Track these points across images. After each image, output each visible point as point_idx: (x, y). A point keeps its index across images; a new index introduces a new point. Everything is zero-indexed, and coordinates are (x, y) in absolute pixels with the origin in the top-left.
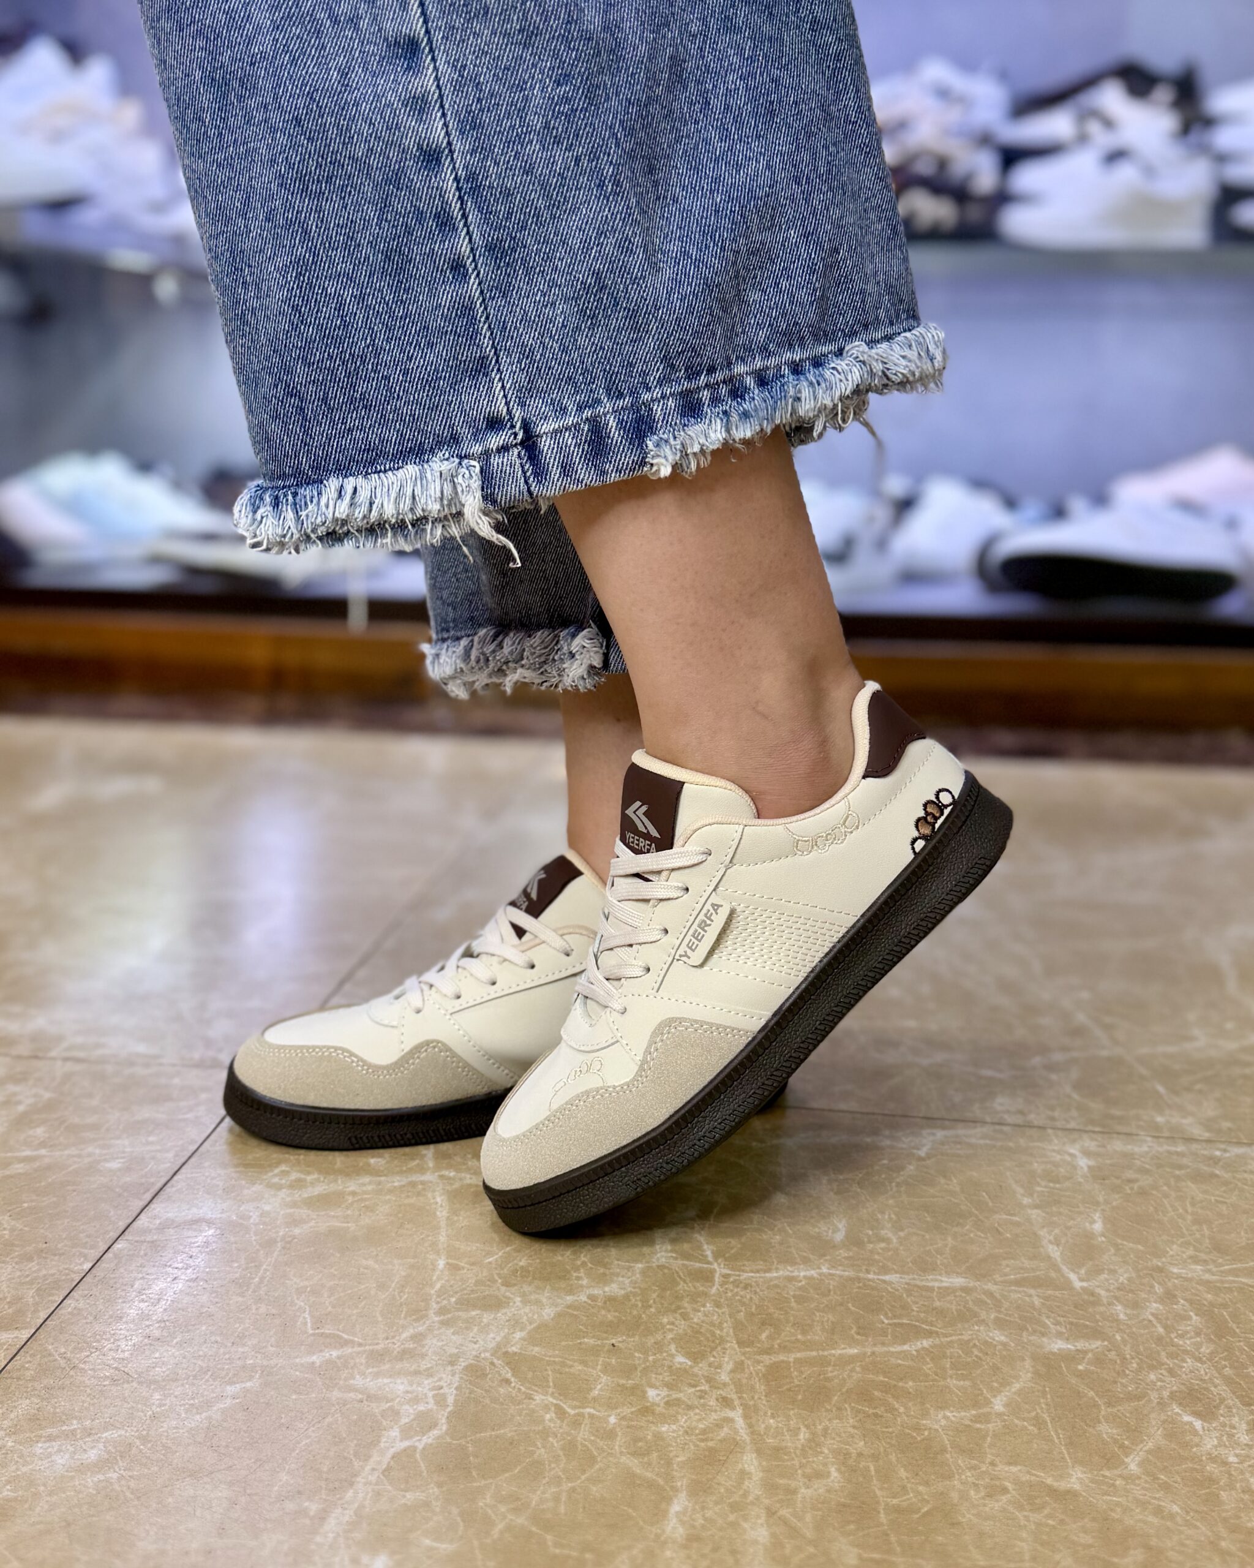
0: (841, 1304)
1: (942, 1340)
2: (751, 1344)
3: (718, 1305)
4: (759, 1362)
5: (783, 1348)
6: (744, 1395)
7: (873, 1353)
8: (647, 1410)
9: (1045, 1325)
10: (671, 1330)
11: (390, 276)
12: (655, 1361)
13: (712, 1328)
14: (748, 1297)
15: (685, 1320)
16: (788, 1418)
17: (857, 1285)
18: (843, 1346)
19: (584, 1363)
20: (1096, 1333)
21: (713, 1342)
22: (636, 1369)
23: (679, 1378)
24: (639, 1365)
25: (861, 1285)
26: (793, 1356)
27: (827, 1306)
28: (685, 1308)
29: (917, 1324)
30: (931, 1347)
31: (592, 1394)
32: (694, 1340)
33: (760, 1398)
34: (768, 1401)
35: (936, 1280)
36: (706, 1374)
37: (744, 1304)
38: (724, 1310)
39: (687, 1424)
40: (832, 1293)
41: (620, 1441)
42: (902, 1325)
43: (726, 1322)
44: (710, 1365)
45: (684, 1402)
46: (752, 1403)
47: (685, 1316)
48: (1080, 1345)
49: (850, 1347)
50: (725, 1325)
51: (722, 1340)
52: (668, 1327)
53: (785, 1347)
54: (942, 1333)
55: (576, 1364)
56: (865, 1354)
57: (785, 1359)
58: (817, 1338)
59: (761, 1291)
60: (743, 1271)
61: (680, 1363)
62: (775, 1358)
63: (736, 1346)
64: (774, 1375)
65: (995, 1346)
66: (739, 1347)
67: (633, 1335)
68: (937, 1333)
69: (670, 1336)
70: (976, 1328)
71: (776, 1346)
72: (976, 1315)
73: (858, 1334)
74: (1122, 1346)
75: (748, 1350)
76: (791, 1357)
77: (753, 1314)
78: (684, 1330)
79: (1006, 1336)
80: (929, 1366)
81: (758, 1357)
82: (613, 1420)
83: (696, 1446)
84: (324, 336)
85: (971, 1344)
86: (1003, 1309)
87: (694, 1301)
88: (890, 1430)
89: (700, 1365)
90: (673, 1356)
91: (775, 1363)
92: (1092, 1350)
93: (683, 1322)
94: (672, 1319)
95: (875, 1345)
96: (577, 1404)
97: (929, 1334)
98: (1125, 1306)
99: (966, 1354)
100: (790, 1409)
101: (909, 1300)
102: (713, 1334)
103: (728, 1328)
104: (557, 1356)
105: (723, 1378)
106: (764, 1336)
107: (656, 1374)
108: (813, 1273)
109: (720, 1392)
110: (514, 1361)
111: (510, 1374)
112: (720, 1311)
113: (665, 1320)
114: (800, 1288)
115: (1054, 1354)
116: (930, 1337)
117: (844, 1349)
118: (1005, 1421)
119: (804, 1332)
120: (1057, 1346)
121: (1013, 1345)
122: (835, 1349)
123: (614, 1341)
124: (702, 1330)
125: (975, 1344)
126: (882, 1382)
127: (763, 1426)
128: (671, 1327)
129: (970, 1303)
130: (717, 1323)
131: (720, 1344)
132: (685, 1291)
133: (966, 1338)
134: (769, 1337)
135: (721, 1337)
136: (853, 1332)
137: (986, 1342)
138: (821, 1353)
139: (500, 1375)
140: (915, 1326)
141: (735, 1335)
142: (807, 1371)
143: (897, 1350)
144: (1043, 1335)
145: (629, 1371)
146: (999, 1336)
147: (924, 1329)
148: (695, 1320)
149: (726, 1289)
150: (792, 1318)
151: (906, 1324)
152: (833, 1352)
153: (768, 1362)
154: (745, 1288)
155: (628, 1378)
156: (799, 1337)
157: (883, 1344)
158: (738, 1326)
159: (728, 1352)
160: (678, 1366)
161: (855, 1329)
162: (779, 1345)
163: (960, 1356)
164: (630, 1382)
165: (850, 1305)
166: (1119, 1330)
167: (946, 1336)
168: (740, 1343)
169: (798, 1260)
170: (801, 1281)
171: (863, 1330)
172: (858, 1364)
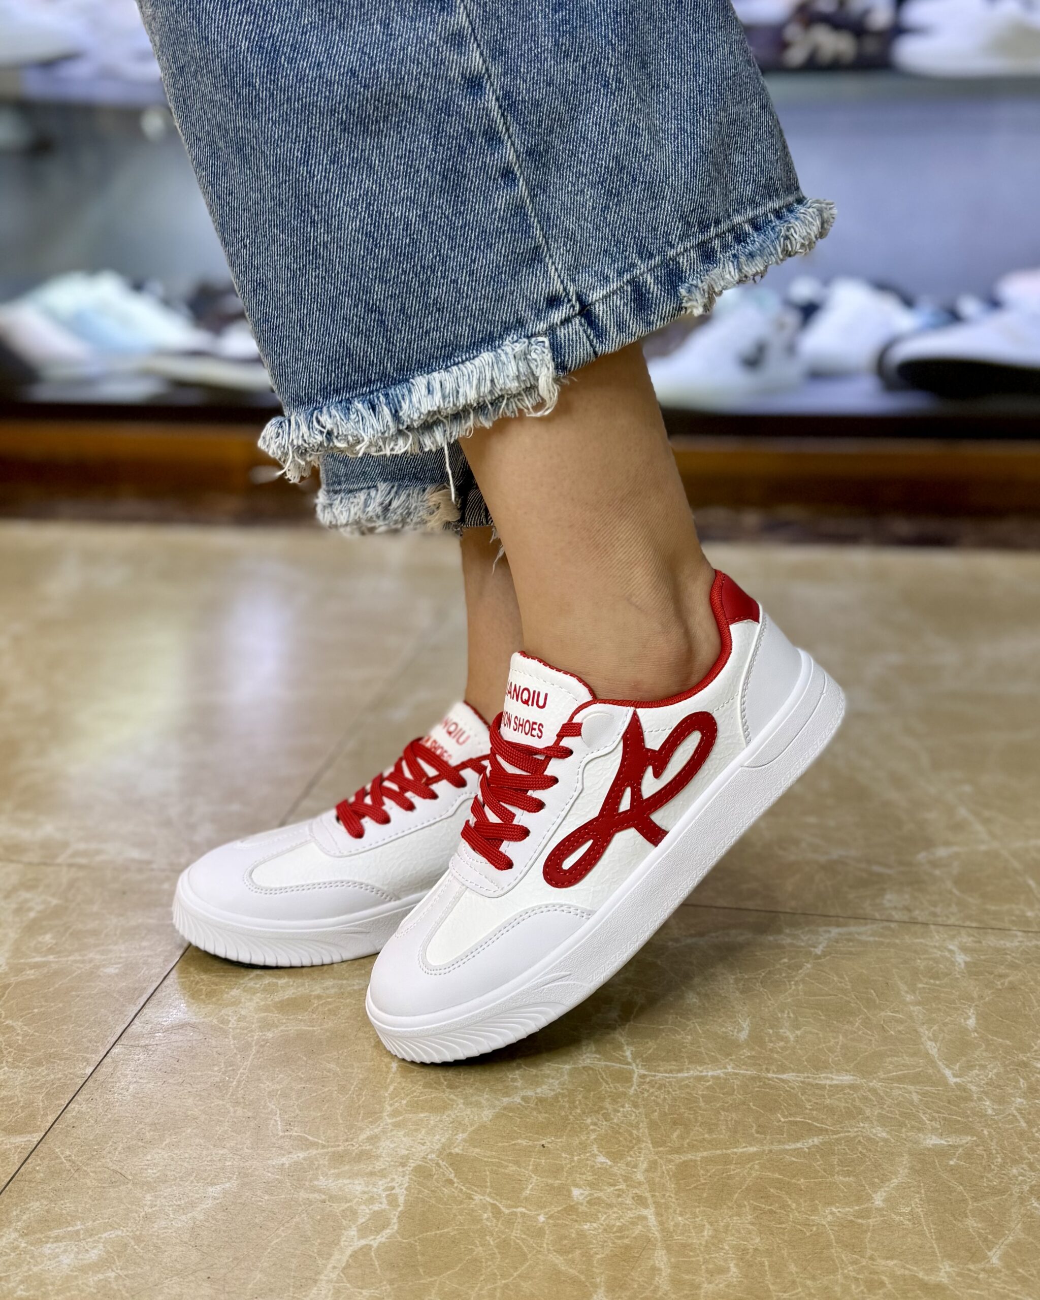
0: (744, 1103)
1: (831, 1137)
2: (664, 1143)
3: (636, 1106)
4: (671, 1161)
5: (692, 1147)
6: (657, 1194)
7: (771, 1151)
8: (571, 1209)
9: (921, 1121)
10: (594, 1131)
11: (448, 193)
12: (579, 1161)
13: (629, 1129)
14: (662, 1097)
15: (606, 1121)
16: (695, 1216)
17: (758, 1084)
18: (744, 1145)
19: (517, 1163)
20: (968, 1129)
21: (631, 1141)
22: (563, 1168)
23: (601, 1177)
24: (566, 1164)
25: (762, 1083)
26: (700, 1155)
27: (731, 1104)
28: (607, 1109)
29: (810, 1121)
30: (821, 1143)
31: (524, 1194)
32: (614, 1140)
33: (670, 1196)
34: (677, 1199)
35: (827, 1078)
36: (623, 1173)
37: (658, 1104)
38: (640, 1110)
39: (607, 1222)
40: (735, 1093)
41: (548, 1237)
42: (796, 1123)
43: (642, 1122)
44: (627, 1165)
45: (603, 1201)
46: (663, 1201)
47: (606, 1117)
48: (951, 1140)
49: (751, 1145)
50: (641, 1125)
51: (639, 1140)
52: (592, 1127)
53: (693, 1146)
54: (832, 1131)
55: (510, 1165)
56: (764, 1151)
57: (693, 1157)
58: (722, 1136)
59: (674, 1091)
60: (658, 1071)
61: (602, 1163)
62: (684, 1158)
63: (651, 1146)
64: (684, 1173)
65: (878, 1142)
66: (654, 1147)
67: (561, 1136)
68: (827, 1130)
69: (593, 1136)
70: (862, 1125)
71: (686, 1146)
72: (860, 1111)
73: (758, 1132)
74: (989, 1141)
75: (661, 1149)
76: (699, 1156)
77: (666, 1114)
78: (606, 1131)
79: (888, 1132)
80: (818, 1163)
81: (669, 1157)
82: (542, 1218)
83: (614, 1243)
84: (397, 255)
85: (857, 1141)
86: (885, 1107)
87: (614, 1101)
88: (784, 1226)
89: (619, 1165)
90: (594, 1156)
91: (684, 1162)
92: (962, 1146)
93: (605, 1123)
94: (595, 1120)
95: (772, 1143)
96: (512, 1203)
97: (821, 1131)
98: (993, 1101)
99: (852, 1151)
100: (695, 1207)
101: (803, 1098)
102: (631, 1134)
103: (644, 1129)
104: (494, 1157)
105: (638, 1177)
106: (675, 1135)
107: (580, 1174)
108: (719, 1072)
109: (636, 1191)
110: (456, 1161)
111: (453, 1175)
112: (637, 1112)
113: (589, 1121)
114: (708, 1088)
115: (929, 1150)
116: (821, 1135)
117: (744, 1147)
118: (884, 1216)
119: (710, 1131)
120: (932, 1142)
121: (893, 1141)
122: (736, 1147)
123: (543, 1142)
124: (621, 1131)
125: (859, 1141)
126: (778, 1179)
127: (672, 1223)
128: (594, 1127)
129: (857, 1100)
130: (634, 1123)
131: (636, 1144)
132: (606, 1092)
133: (852, 1135)
134: (681, 1137)
135: (638, 1137)
136: (753, 1131)
137: (869, 1139)
138: (724, 1151)
139: (444, 1175)
140: (809, 1123)
141: (650, 1135)
142: (713, 1169)
143: (791, 1147)
144: (919, 1130)
145: (556, 1171)
146: (881, 1133)
147: (816, 1127)
148: (615, 1121)
149: (643, 1089)
150: (700, 1118)
151: (800, 1122)
152: (735, 1150)
153: (678, 1161)
154: (660, 1088)
155: (556, 1178)
156: (706, 1136)
157: (779, 1142)
158: (653, 1126)
159: (643, 1152)
160: (600, 1166)
161: (755, 1128)
162: (688, 1144)
163: (846, 1154)
164: (558, 1181)
165: (751, 1104)
166: (987, 1126)
167: (835, 1133)
168: (656, 1144)
169: (707, 1061)
170: (709, 1081)
171: (762, 1129)
172: (757, 1162)
